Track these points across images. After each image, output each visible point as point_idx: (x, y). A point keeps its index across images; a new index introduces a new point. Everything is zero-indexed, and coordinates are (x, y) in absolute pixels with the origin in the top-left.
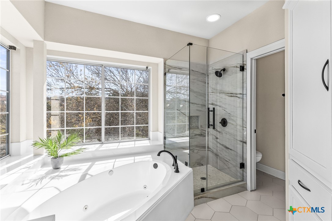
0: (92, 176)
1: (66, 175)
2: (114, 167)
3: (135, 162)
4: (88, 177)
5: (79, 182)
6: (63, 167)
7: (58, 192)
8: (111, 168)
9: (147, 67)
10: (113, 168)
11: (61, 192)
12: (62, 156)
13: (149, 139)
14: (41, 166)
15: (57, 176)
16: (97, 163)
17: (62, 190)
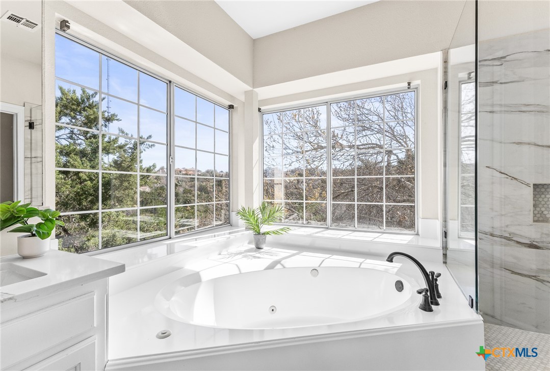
0: (284, 267)
1: (259, 258)
2: (322, 266)
3: (361, 267)
4: (279, 266)
5: (265, 269)
6: (265, 248)
7: (238, 272)
8: (316, 265)
9: (409, 84)
10: (319, 266)
11: (240, 273)
12: (264, 234)
13: (418, 234)
14: (248, 241)
15: (251, 256)
16: (305, 253)
17: (243, 271)
